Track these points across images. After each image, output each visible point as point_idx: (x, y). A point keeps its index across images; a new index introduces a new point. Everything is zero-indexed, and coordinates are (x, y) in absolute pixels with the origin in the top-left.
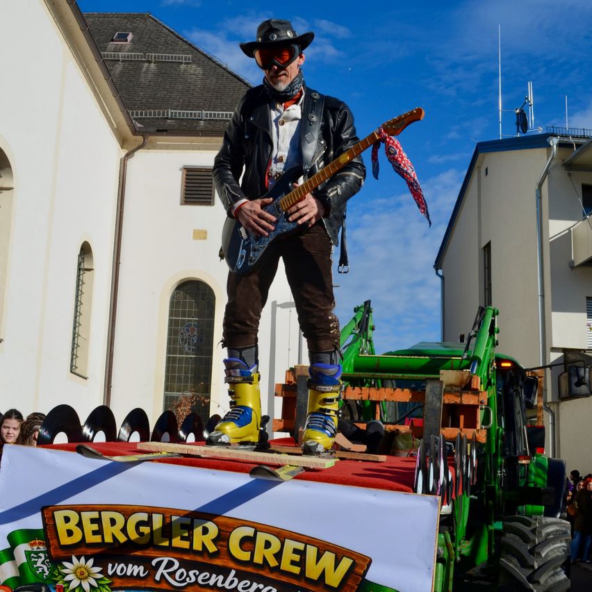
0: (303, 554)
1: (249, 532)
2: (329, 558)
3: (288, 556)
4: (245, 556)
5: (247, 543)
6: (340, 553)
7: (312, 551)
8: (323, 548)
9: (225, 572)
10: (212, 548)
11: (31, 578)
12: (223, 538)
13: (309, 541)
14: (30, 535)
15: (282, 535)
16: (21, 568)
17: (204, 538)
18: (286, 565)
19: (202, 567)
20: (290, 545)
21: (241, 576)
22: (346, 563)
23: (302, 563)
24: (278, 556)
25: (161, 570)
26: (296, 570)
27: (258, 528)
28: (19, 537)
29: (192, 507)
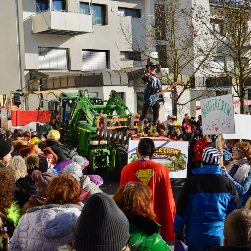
0: (173, 151)
1: (166, 149)
2: (176, 151)
3: (171, 151)
4: (166, 152)
5: (166, 150)
6: (177, 150)
7: (174, 150)
8: (175, 150)
9: (163, 155)
10: (161, 152)
11: (135, 160)
12: (163, 150)
13: (173, 149)
14: (135, 154)
15: (170, 149)
16: (133, 159)
17: (160, 151)
18: (171, 153)
19: (160, 154)
20: (171, 150)
21: (165, 155)
22: (178, 151)
23: (173, 152)
24: (170, 152)
25: (154, 156)
26: (172, 153)
27: (167, 148)
28: (133, 154)
29: (158, 146)
